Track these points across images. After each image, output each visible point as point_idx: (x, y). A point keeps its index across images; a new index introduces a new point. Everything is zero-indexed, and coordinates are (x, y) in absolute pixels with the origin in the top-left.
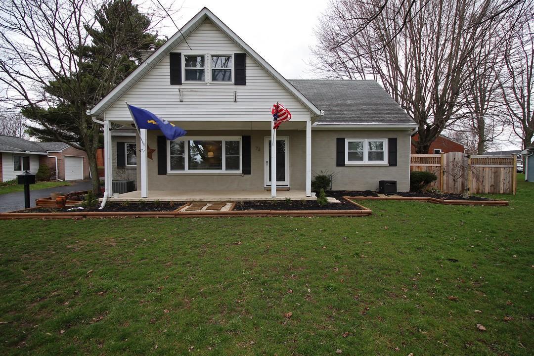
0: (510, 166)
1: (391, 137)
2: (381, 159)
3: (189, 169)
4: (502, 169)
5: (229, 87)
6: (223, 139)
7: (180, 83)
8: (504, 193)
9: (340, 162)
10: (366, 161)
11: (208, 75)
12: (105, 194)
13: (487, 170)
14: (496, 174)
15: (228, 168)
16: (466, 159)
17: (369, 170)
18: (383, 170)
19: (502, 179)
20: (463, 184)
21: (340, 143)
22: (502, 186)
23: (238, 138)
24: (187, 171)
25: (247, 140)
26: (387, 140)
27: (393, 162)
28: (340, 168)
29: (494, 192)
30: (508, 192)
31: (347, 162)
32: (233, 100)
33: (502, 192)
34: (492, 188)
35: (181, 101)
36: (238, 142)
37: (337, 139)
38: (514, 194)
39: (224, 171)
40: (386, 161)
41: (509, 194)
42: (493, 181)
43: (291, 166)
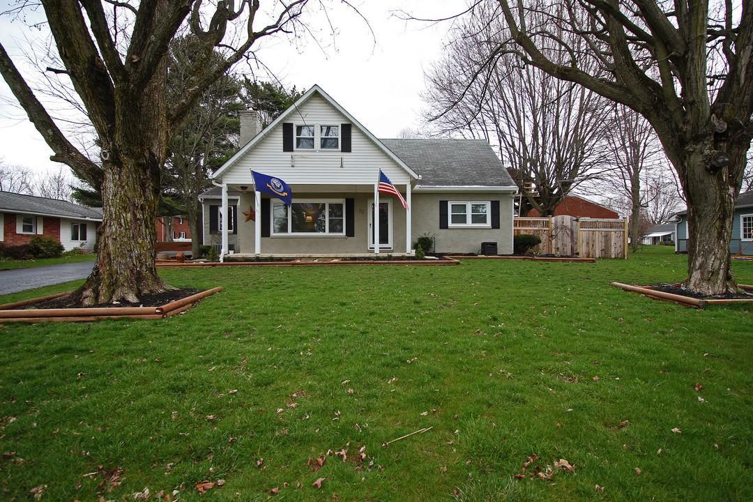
0: (621, 230)
1: (494, 199)
2: (485, 222)
3: (292, 231)
4: (613, 233)
5: (336, 154)
6: (327, 202)
7: (292, 150)
8: (615, 258)
9: (443, 225)
10: (469, 223)
11: (317, 143)
12: (223, 250)
13: (597, 233)
14: (607, 238)
15: (331, 230)
16: (575, 223)
17: (472, 232)
18: (486, 232)
19: (613, 243)
20: (572, 249)
21: (443, 206)
22: (613, 250)
23: (342, 201)
24: (290, 233)
25: (350, 203)
26: (490, 202)
27: (496, 224)
28: (444, 231)
29: (606, 255)
30: (619, 256)
31: (450, 224)
32: (340, 165)
33: (613, 256)
34: (603, 253)
35: (293, 166)
36: (341, 205)
37: (440, 202)
38: (626, 258)
39: (327, 233)
40: (489, 224)
41: (620, 259)
42: (603, 244)
43: (394, 228)
